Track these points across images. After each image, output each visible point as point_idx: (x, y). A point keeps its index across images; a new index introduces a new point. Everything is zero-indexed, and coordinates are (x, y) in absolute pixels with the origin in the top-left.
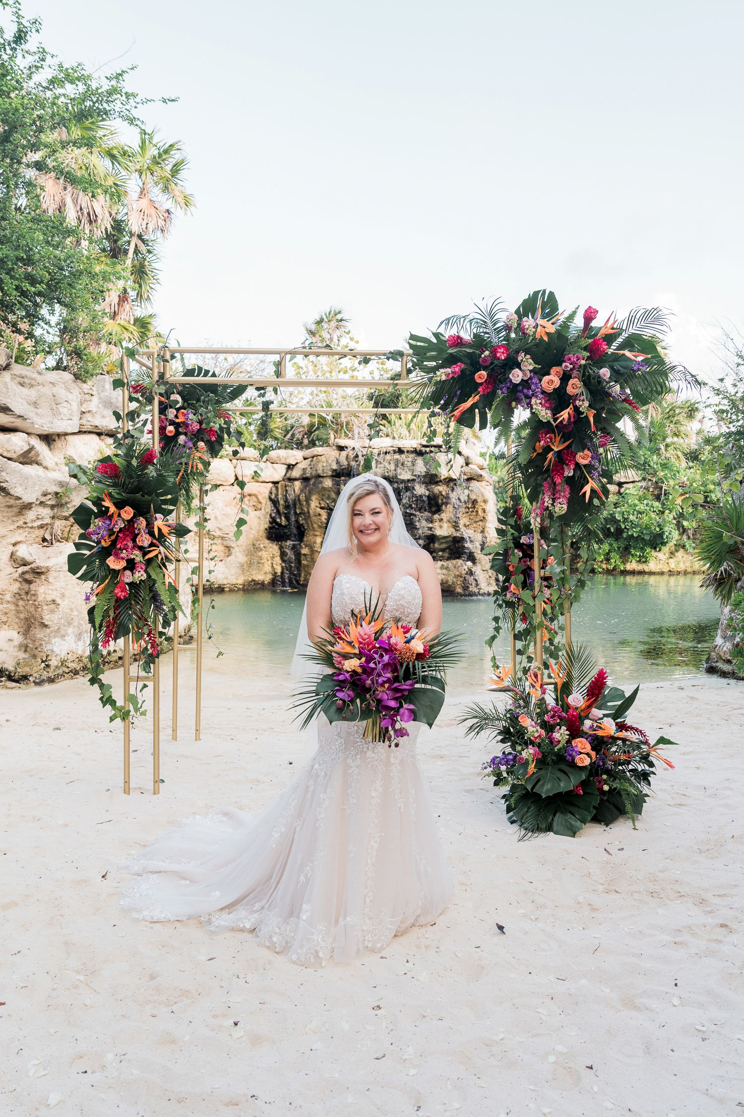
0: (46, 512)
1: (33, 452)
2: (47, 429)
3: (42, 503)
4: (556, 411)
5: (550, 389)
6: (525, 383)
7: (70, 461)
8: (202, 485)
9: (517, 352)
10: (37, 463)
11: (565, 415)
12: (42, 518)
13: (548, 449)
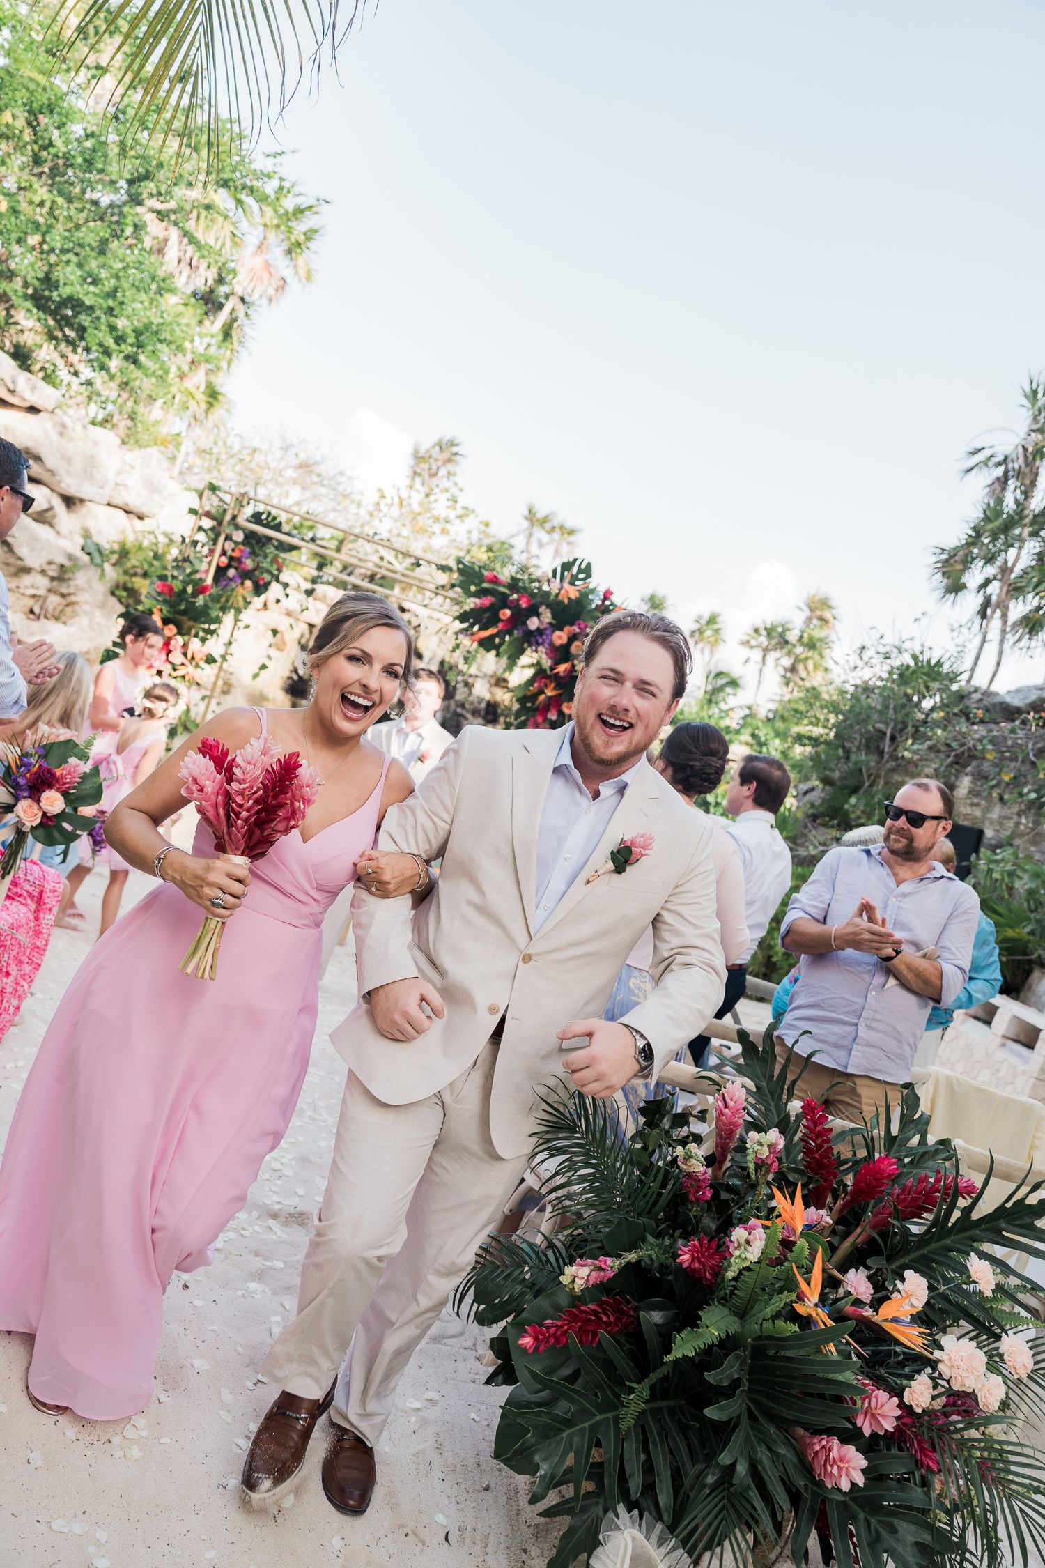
0: (43, 582)
1: (50, 513)
2: (72, 491)
3: (43, 572)
4: (557, 662)
5: (558, 642)
6: (539, 632)
7: (87, 535)
8: (237, 620)
9: (542, 603)
10: (51, 525)
11: (562, 668)
12: (38, 588)
13: (542, 692)
